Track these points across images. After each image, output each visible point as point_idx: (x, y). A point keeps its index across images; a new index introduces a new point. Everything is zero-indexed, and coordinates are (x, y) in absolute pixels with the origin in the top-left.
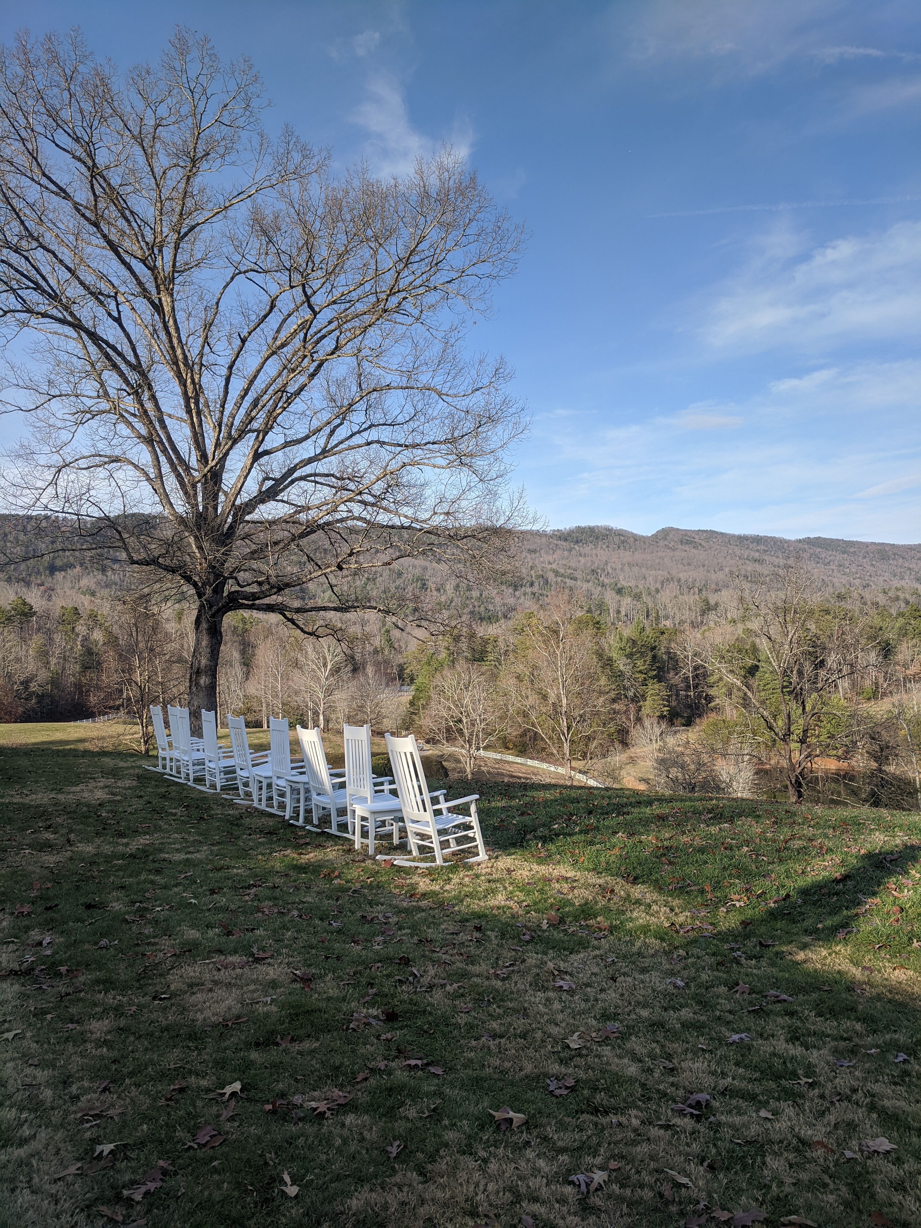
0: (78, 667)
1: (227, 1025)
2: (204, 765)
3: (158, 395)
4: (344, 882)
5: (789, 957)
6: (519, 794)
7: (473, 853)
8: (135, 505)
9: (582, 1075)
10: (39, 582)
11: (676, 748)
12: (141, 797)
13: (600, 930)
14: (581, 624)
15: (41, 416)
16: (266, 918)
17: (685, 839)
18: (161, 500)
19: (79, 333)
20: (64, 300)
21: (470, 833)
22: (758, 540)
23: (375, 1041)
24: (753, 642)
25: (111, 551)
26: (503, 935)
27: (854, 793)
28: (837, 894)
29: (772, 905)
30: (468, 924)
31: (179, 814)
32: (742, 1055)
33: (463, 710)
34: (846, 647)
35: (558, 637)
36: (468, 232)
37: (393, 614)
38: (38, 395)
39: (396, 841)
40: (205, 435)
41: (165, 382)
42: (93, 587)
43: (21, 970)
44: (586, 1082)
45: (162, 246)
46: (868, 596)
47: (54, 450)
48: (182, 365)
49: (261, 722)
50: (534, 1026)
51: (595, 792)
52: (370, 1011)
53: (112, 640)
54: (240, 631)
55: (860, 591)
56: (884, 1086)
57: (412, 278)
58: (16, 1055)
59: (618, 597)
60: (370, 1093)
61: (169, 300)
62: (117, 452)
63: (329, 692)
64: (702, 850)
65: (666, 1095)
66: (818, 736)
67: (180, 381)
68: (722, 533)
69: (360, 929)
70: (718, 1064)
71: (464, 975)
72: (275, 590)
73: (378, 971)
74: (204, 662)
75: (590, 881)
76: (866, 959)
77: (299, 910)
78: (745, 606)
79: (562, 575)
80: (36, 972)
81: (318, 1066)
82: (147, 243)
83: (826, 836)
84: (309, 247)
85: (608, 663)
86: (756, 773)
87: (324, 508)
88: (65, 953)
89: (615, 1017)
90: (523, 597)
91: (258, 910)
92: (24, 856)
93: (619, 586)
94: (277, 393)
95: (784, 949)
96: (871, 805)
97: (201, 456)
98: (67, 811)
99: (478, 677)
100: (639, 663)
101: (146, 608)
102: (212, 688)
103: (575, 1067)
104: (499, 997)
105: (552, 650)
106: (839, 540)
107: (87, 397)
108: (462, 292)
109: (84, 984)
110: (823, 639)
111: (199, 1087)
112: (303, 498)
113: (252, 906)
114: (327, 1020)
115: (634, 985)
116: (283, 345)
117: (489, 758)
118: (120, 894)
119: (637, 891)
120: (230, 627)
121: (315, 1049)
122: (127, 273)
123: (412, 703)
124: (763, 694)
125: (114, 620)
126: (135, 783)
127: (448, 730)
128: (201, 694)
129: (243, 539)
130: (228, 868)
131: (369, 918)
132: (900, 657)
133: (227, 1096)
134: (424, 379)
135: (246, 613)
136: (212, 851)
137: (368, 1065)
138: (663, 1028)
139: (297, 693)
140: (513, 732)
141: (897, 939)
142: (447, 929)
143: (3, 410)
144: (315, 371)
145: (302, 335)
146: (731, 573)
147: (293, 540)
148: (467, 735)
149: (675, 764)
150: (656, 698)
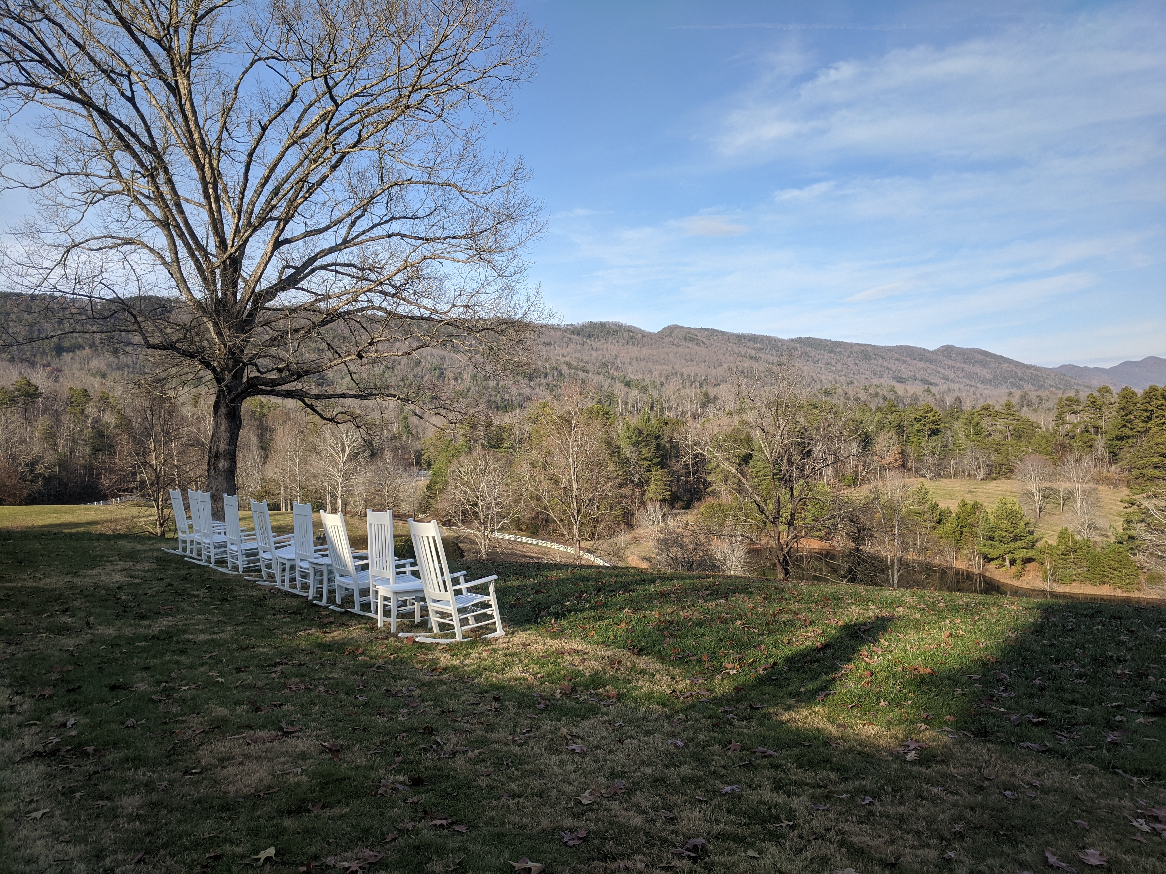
0: (88, 450)
1: (259, 796)
2: (226, 547)
3: (174, 179)
4: (368, 659)
5: (776, 718)
6: (534, 574)
7: (491, 629)
8: (151, 289)
9: (593, 827)
10: (45, 362)
11: (676, 530)
12: (162, 579)
13: (609, 697)
14: (592, 415)
15: (47, 194)
16: (293, 693)
17: (685, 614)
18: (178, 285)
19: (88, 110)
20: (72, 75)
21: (488, 611)
22: (754, 339)
23: (403, 804)
24: (748, 432)
25: (123, 333)
26: (520, 705)
27: (834, 570)
28: (817, 661)
29: (761, 672)
30: (487, 695)
31: (202, 595)
32: (733, 804)
33: (479, 494)
34: (831, 439)
35: (570, 426)
36: (489, 34)
37: (412, 402)
38: (44, 172)
39: (417, 619)
40: (224, 220)
41: (182, 166)
42: (104, 368)
43: (45, 752)
44: (598, 832)
45: (177, 27)
46: (851, 392)
47: (62, 229)
48: (199, 150)
49: (279, 505)
50: (549, 785)
51: (604, 571)
52: (397, 777)
53: (125, 423)
54: (257, 416)
55: (844, 388)
56: (852, 825)
57: (434, 76)
58: (46, 833)
59: (626, 389)
60: (399, 851)
61: (185, 82)
62: (131, 234)
63: (347, 476)
64: (700, 624)
65: (666, 841)
66: (804, 519)
67: (197, 166)
68: (722, 332)
69: (385, 702)
70: (712, 812)
71: (485, 742)
72: (295, 377)
73: (403, 740)
74: (223, 446)
75: (599, 653)
76: (841, 717)
77: (325, 685)
78: (741, 399)
79: (575, 368)
80: (62, 753)
81: (349, 829)
82: (162, 24)
83: (809, 610)
84: (332, 39)
85: (616, 451)
86: (748, 553)
87: (345, 297)
88: (91, 733)
89: (622, 775)
90: (538, 388)
91: (285, 686)
92: (42, 640)
93: (627, 379)
94: (298, 182)
95: (771, 710)
96: (848, 581)
97: (220, 242)
98: (83, 593)
99: (493, 463)
100: (644, 451)
101: (162, 392)
102: (231, 472)
103: (587, 820)
104: (517, 761)
105: (564, 438)
106: (828, 341)
107: (98, 176)
108: (484, 93)
109: (113, 762)
110: (811, 430)
111: (234, 854)
112: (323, 288)
113: (279, 682)
114: (356, 787)
115: (639, 746)
116: (304, 135)
117: (503, 539)
118: (144, 674)
119: (642, 662)
120: (247, 411)
121: (346, 813)
122: (141, 52)
123: (429, 488)
124: (756, 480)
125: (126, 403)
126: (154, 566)
127: (464, 513)
128: (220, 478)
129: (262, 326)
130: (253, 648)
131: (393, 692)
132: (877, 448)
133: (262, 861)
134: (445, 175)
135: (264, 399)
136: (236, 632)
137: (397, 826)
138: (665, 783)
139: (315, 477)
140: (526, 515)
141: (868, 699)
142: (467, 700)
143: (6, 186)
144: (337, 162)
145: (323, 126)
146: (730, 369)
147: (314, 328)
148: (482, 518)
149: (675, 544)
150: (659, 483)
